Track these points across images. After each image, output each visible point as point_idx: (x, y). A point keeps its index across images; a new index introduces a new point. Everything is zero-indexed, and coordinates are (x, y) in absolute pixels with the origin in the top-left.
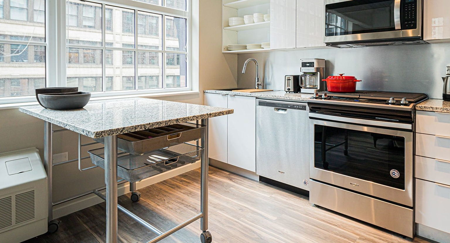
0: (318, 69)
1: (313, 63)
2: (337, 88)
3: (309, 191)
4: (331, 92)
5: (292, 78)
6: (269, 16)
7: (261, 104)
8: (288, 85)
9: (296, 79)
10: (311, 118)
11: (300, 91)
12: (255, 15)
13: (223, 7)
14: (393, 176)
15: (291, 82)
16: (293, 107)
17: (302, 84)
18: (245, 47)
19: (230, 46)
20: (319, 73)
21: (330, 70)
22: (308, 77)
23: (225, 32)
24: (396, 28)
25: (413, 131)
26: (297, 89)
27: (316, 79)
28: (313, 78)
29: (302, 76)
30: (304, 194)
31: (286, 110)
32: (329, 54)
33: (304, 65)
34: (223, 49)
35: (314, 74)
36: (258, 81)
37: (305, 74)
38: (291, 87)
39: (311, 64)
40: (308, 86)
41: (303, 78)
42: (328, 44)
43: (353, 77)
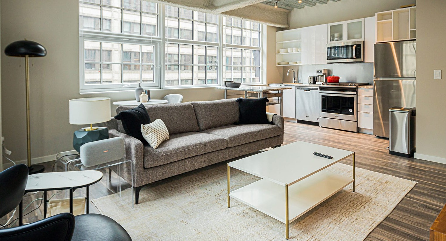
0: (324, 74)
1: (322, 71)
2: (331, 81)
3: (319, 123)
4: (329, 83)
5: (312, 78)
6: (301, 49)
7: (298, 89)
8: (310, 81)
9: (314, 78)
10: (320, 93)
11: (316, 83)
12: (294, 49)
13: (277, 44)
14: (350, 112)
15: (312, 80)
16: (312, 89)
17: (317, 80)
18: (288, 63)
19: (280, 63)
20: (324, 75)
21: (330, 74)
22: (319, 77)
23: (278, 55)
24: (354, 58)
25: (357, 95)
26: (314, 82)
27: (323, 78)
28: (322, 77)
29: (317, 76)
30: (317, 124)
31: (309, 91)
32: (329, 67)
33: (318, 72)
34: (276, 64)
35: (322, 76)
36: (295, 79)
37: (318, 76)
38: (312, 81)
39: (321, 72)
40: (319, 81)
41: (317, 77)
42: (328, 63)
43: (338, 77)
